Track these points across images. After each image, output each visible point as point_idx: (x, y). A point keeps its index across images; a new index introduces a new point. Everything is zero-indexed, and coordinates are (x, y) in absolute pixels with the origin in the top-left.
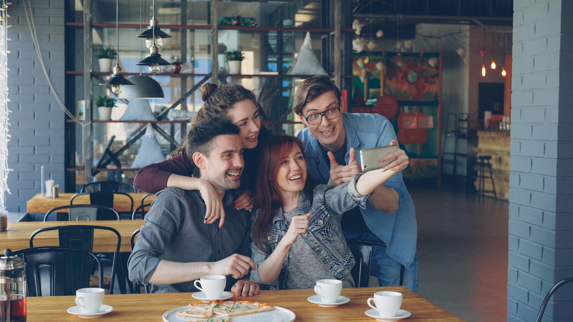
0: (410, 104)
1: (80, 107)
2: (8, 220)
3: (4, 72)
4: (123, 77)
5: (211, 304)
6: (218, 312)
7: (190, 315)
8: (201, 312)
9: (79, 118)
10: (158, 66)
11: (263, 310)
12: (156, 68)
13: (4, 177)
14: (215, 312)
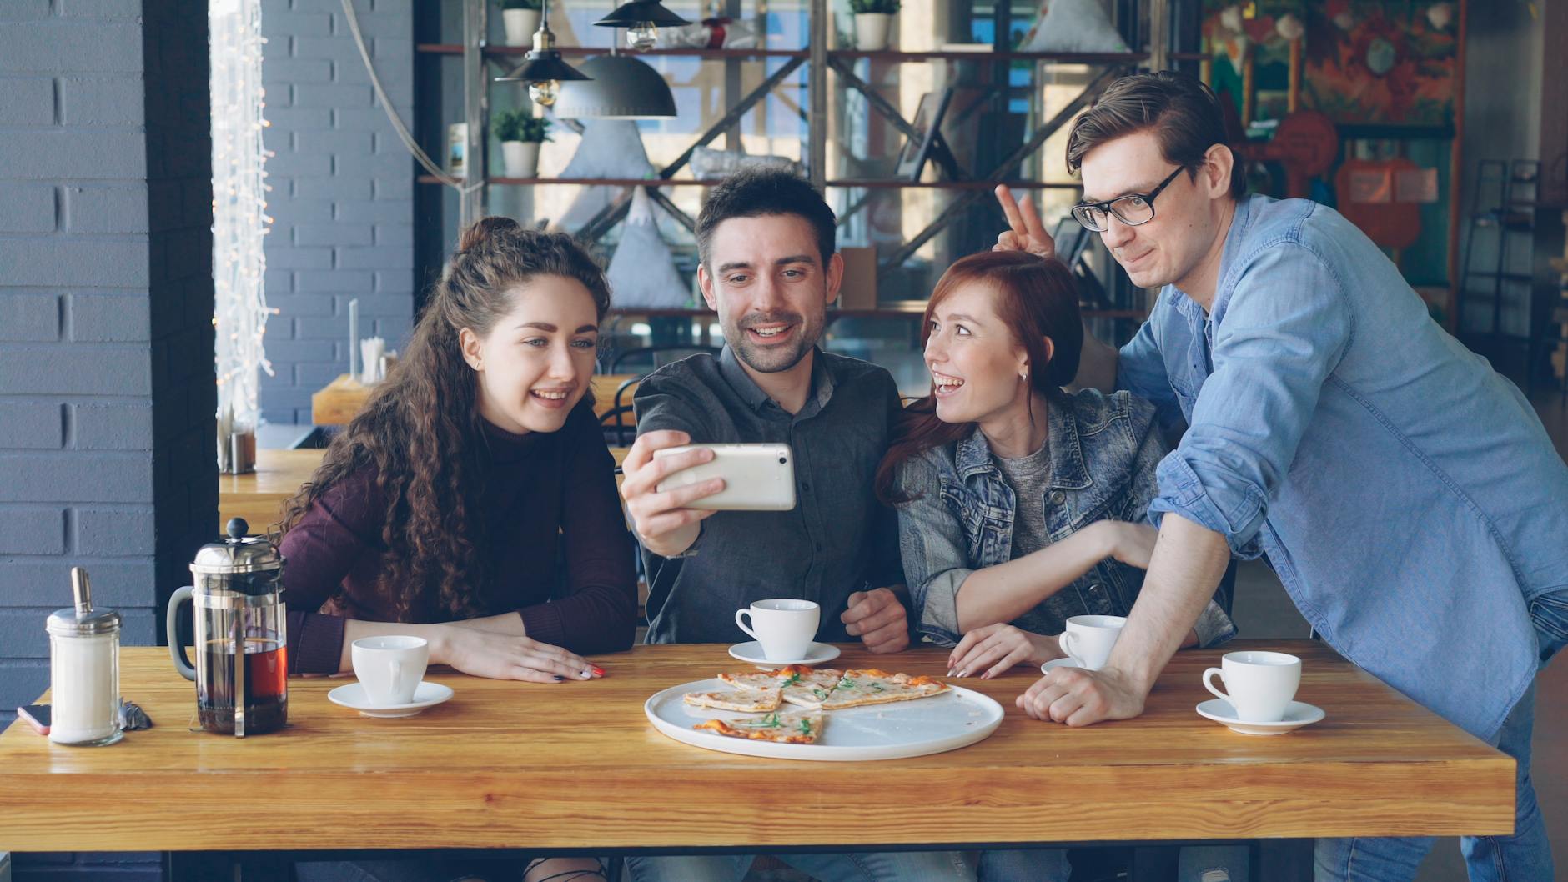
0: (1374, 133)
1: (454, 142)
2: (258, 444)
3: (253, 48)
4: (560, 58)
5: (777, 675)
6: (795, 696)
7: (718, 704)
8: (749, 697)
9: (452, 171)
10: (652, 27)
11: (917, 694)
12: (648, 35)
13: (256, 331)
14: (786, 698)
